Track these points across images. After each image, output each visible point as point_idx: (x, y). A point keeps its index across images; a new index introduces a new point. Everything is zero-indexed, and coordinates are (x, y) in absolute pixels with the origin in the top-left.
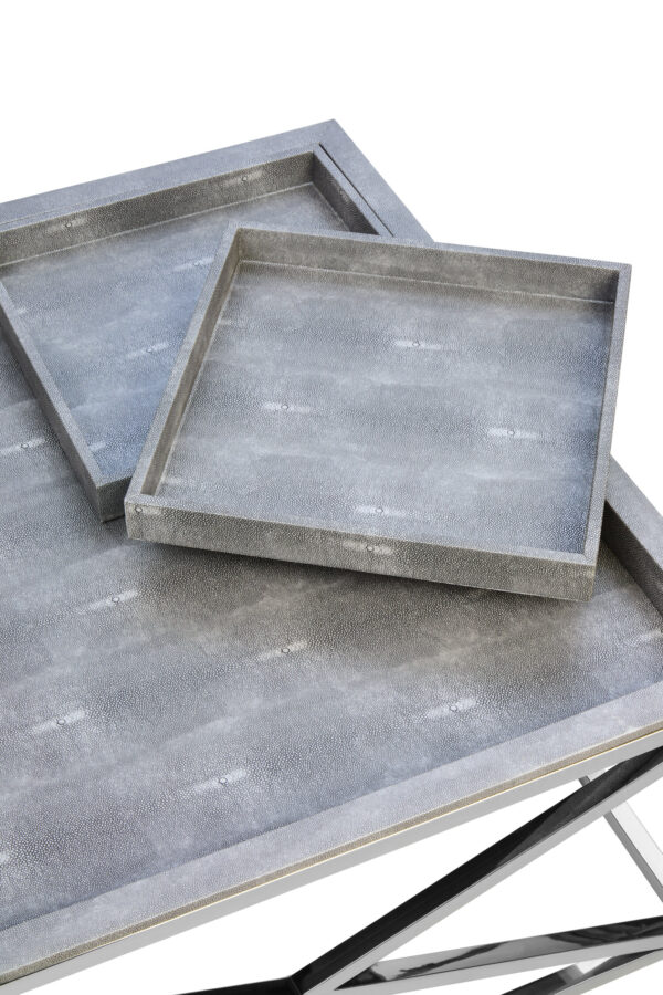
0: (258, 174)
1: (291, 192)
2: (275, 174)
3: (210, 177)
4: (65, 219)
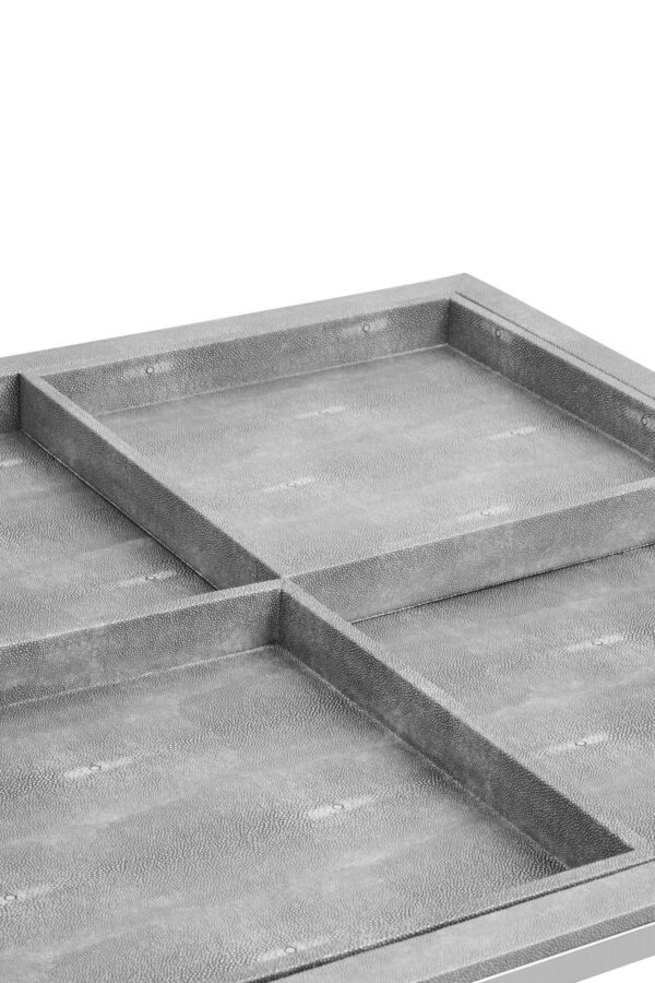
0: (382, 324)
1: (422, 353)
2: (402, 326)
3: (324, 320)
4: (146, 361)
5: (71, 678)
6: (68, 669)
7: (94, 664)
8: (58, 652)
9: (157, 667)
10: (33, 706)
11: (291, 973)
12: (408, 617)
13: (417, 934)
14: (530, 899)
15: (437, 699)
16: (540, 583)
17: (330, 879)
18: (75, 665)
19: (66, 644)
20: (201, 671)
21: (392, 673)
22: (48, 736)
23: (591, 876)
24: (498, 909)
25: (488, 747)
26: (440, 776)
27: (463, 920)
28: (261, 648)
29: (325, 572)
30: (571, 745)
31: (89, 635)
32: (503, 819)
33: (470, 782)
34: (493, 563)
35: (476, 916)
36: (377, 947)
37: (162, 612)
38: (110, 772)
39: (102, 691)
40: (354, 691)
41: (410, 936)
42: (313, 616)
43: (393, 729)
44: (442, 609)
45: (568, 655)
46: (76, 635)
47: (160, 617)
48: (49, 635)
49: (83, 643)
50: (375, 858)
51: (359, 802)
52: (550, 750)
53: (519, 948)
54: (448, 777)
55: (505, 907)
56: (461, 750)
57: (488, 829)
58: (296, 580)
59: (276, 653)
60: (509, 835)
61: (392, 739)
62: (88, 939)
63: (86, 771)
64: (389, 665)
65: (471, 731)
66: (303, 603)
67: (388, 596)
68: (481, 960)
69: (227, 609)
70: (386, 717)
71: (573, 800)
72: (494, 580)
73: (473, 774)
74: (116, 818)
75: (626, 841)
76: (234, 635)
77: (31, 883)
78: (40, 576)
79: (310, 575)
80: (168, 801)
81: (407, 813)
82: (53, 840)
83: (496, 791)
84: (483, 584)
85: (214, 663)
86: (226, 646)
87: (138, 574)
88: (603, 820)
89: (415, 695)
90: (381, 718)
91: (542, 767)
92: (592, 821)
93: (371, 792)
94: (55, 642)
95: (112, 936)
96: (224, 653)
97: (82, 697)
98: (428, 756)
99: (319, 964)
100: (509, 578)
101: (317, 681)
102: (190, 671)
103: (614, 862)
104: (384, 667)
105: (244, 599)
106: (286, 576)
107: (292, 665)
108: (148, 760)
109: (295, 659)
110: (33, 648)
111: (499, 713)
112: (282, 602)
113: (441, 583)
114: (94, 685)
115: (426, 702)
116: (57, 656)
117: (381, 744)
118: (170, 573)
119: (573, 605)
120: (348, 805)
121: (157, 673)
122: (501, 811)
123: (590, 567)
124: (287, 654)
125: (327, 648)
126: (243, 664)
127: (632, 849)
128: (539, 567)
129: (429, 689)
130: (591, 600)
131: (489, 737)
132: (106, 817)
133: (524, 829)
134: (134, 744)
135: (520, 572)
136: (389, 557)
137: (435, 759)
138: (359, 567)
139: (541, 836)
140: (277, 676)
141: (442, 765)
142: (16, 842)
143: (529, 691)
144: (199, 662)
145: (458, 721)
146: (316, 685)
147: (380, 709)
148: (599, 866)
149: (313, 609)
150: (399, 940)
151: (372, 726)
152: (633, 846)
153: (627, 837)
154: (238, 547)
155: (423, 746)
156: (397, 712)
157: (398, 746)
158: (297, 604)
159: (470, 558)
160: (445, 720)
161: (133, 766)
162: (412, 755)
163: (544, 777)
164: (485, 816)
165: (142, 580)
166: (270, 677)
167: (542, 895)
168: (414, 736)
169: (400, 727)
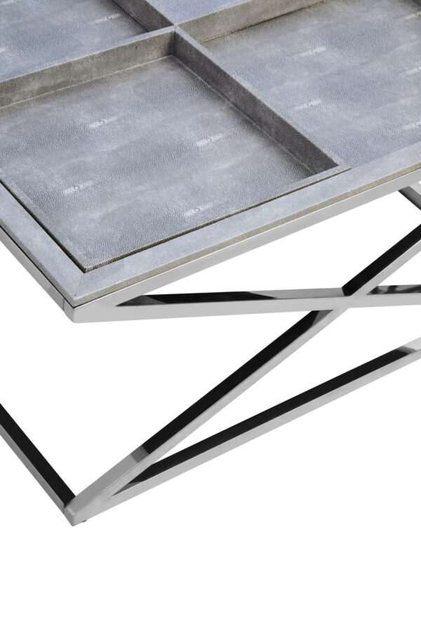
5: (85, 76)
6: (83, 73)
7: (94, 70)
8: (79, 65)
9: (121, 69)
10: (68, 90)
11: (203, 226)
12: (228, 38)
13: (252, 207)
14: (298, 190)
15: (250, 90)
16: (287, 19)
17: (210, 175)
18: (86, 71)
19: (82, 62)
20: (141, 69)
21: (229, 76)
22: (78, 106)
23: (321, 178)
24: (284, 195)
25: (274, 115)
26: (251, 124)
27: (270, 200)
28: (165, 57)
29: (193, 21)
30: (306, 106)
31: (92, 57)
32: (280, 145)
33: (265, 127)
34: (266, 11)
35: (276, 198)
36: (237, 213)
37: (123, 45)
38: (108, 124)
39: (97, 81)
40: (210, 81)
41: (250, 208)
42: (190, 45)
43: (229, 100)
44: (243, 33)
45: (301, 58)
46: (87, 58)
47: (123, 47)
48: (76, 59)
49: (90, 61)
50: (227, 165)
51: (218, 137)
52: (297, 109)
53: (294, 213)
54: (254, 124)
55: (287, 194)
56: (261, 113)
57: (273, 150)
58: (180, 26)
59: (172, 60)
60: (283, 152)
61: (228, 105)
62: (113, 207)
63: (98, 124)
64: (228, 72)
65: (265, 106)
66: (185, 39)
67: (220, 29)
68: (280, 218)
69: (151, 41)
70: (226, 94)
71: (312, 141)
72: (266, 18)
73: (266, 124)
74: (115, 147)
75: (335, 161)
76: (154, 52)
77: (85, 180)
78: (59, 18)
79: (186, 23)
80: (136, 138)
81: (238, 142)
82: (90, 159)
83: (277, 133)
84: (261, 21)
85: (145, 66)
86: (150, 57)
87: (103, 16)
88: (325, 151)
89: (239, 88)
90: (223, 94)
91: (297, 125)
92: (320, 151)
93: (222, 132)
94: (78, 62)
95: (122, 205)
96: (149, 60)
97: (90, 85)
98: (245, 113)
99: (215, 222)
100: (273, 17)
101: (192, 74)
102: (135, 70)
103: (330, 172)
104: (225, 73)
105: (158, 37)
106: (176, 24)
107: (180, 66)
108: (124, 117)
109: (181, 63)
110: (69, 65)
111: (273, 90)
112: (175, 37)
113: (243, 21)
114: (94, 79)
115: (245, 91)
116: (79, 68)
117: (224, 108)
118: (117, 15)
119: (302, 31)
120: (213, 139)
121: (121, 71)
122: (279, 142)
123: (308, 10)
124: (177, 60)
125: (197, 60)
126: (158, 65)
127: (337, 165)
128: (286, 11)
129: (246, 85)
130: (310, 28)
131: (274, 110)
132: (111, 147)
133: (289, 150)
134: (116, 110)
135: (278, 14)
136: (221, 12)
137: (248, 115)
138: (208, 17)
139: (297, 154)
140: (174, 72)
141: (252, 119)
142: (74, 160)
143: (285, 78)
144: (138, 65)
145: (260, 101)
146: (192, 77)
147: (223, 90)
148: (325, 174)
149: (190, 42)
150: (246, 210)
151: (219, 98)
152: (338, 163)
153: (336, 159)
154: (152, 7)
155: (243, 109)
156: (231, 93)
157: (231, 108)
158: (183, 39)
159: (256, 10)
160: (253, 100)
161: (118, 121)
162: (238, 113)
163: (299, 130)
164: (272, 143)
165: (105, 19)
166: (171, 73)
167: (302, 188)
168: (238, 104)
169: (232, 99)
